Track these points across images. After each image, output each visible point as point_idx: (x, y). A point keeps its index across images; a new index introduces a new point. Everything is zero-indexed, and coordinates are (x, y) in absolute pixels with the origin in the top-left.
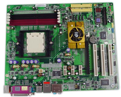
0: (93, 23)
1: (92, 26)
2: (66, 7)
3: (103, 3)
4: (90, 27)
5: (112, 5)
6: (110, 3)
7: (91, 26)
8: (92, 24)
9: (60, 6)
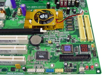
0: (63, 42)
1: (58, 42)
2: (83, 10)
3: (98, 57)
4: (56, 38)
5: (97, 73)
6: (99, 69)
7: (58, 39)
8: (61, 41)
9: (84, 8)
